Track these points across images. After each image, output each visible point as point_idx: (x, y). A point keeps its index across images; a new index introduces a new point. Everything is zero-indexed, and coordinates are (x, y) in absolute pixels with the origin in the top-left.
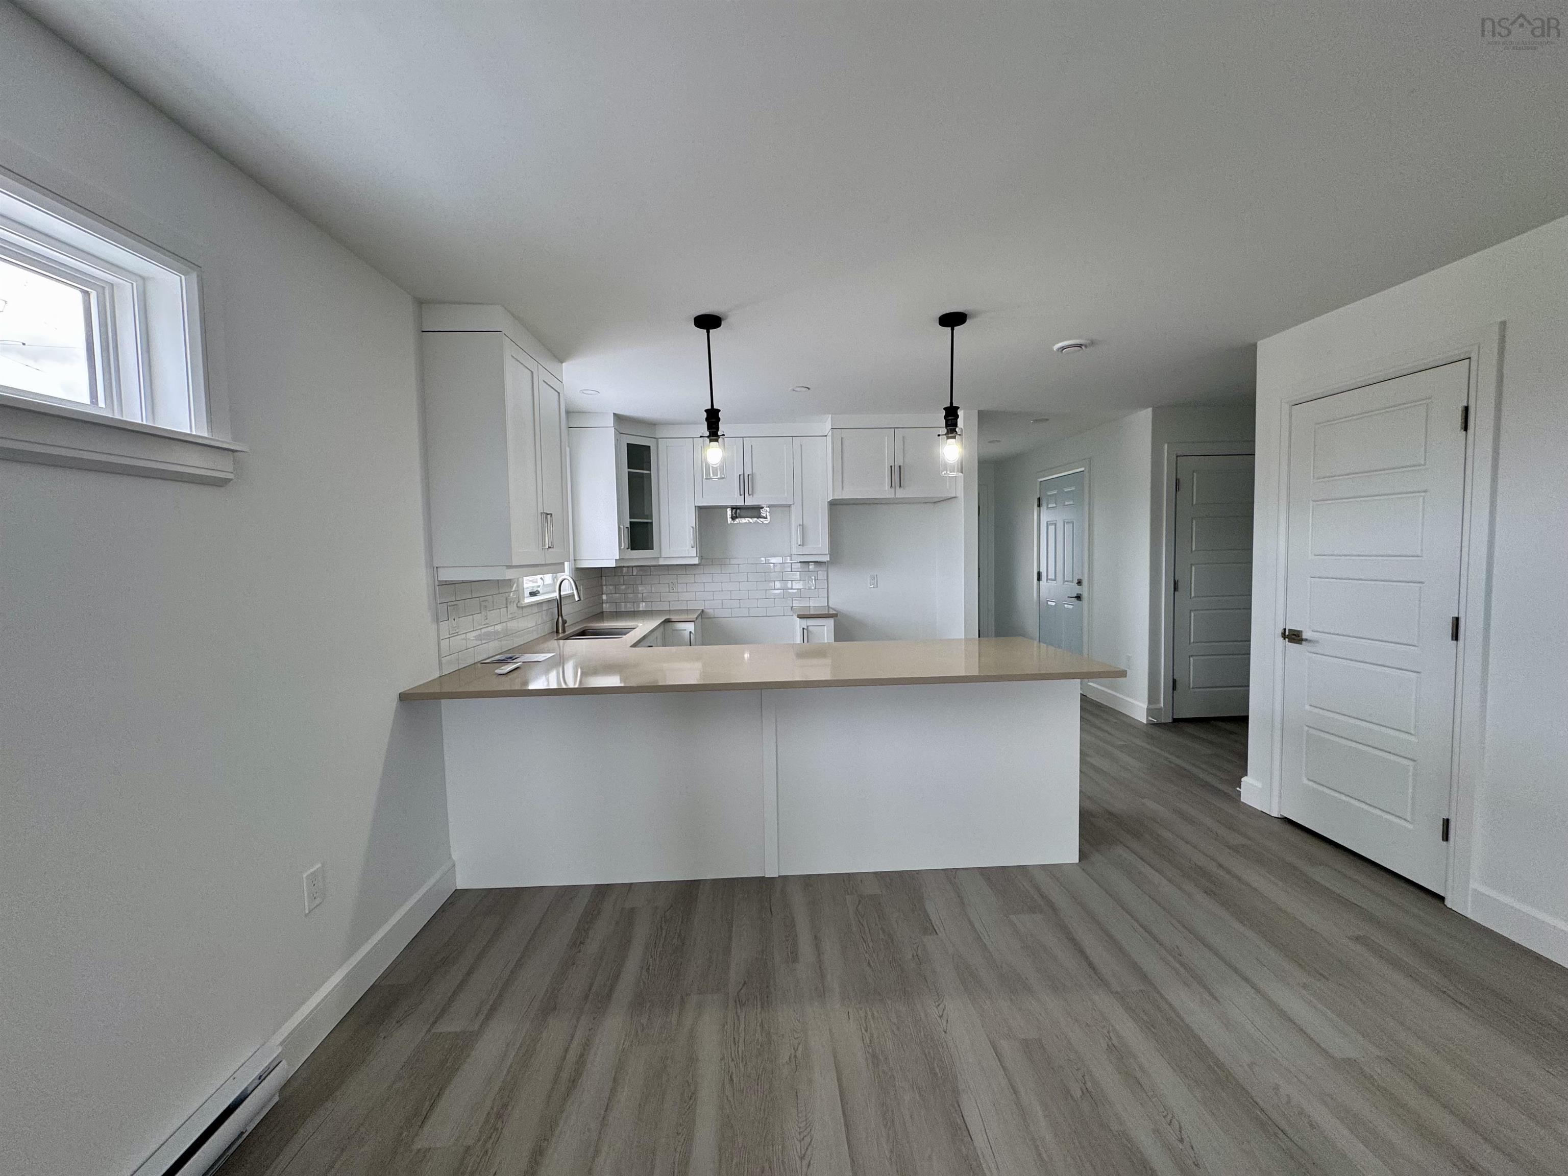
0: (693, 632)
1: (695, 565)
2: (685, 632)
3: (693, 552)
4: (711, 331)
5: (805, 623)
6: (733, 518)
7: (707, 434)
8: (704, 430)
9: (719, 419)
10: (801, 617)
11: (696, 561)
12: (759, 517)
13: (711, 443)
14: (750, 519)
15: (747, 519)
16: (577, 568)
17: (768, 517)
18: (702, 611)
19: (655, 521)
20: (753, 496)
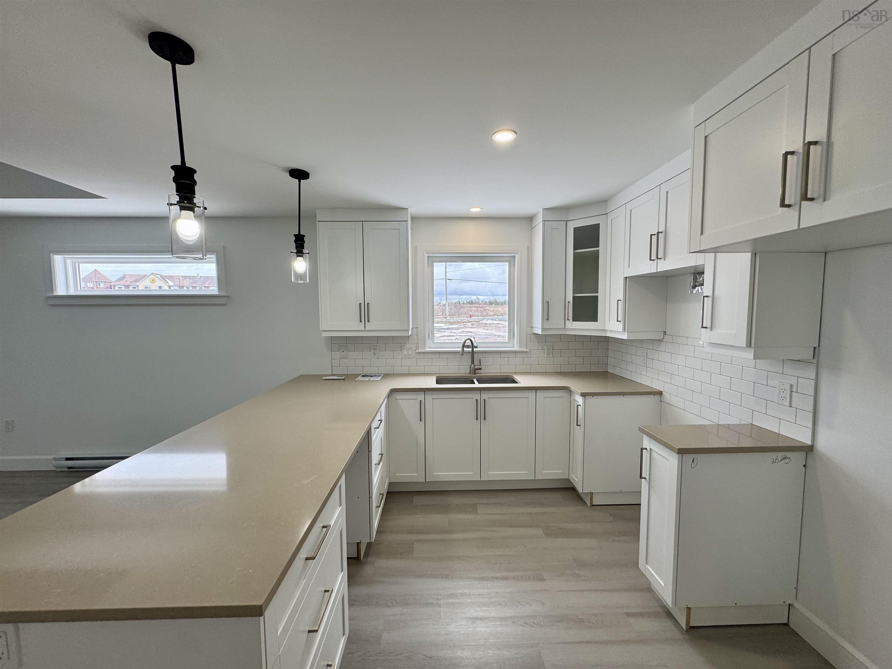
0: (582, 406)
3: (620, 327)
4: (302, 181)
5: (648, 442)
6: (693, 287)
7: (296, 251)
8: (293, 247)
9: (304, 242)
11: (626, 336)
13: (298, 258)
18: (660, 393)
19: (600, 295)
20: (665, 260)
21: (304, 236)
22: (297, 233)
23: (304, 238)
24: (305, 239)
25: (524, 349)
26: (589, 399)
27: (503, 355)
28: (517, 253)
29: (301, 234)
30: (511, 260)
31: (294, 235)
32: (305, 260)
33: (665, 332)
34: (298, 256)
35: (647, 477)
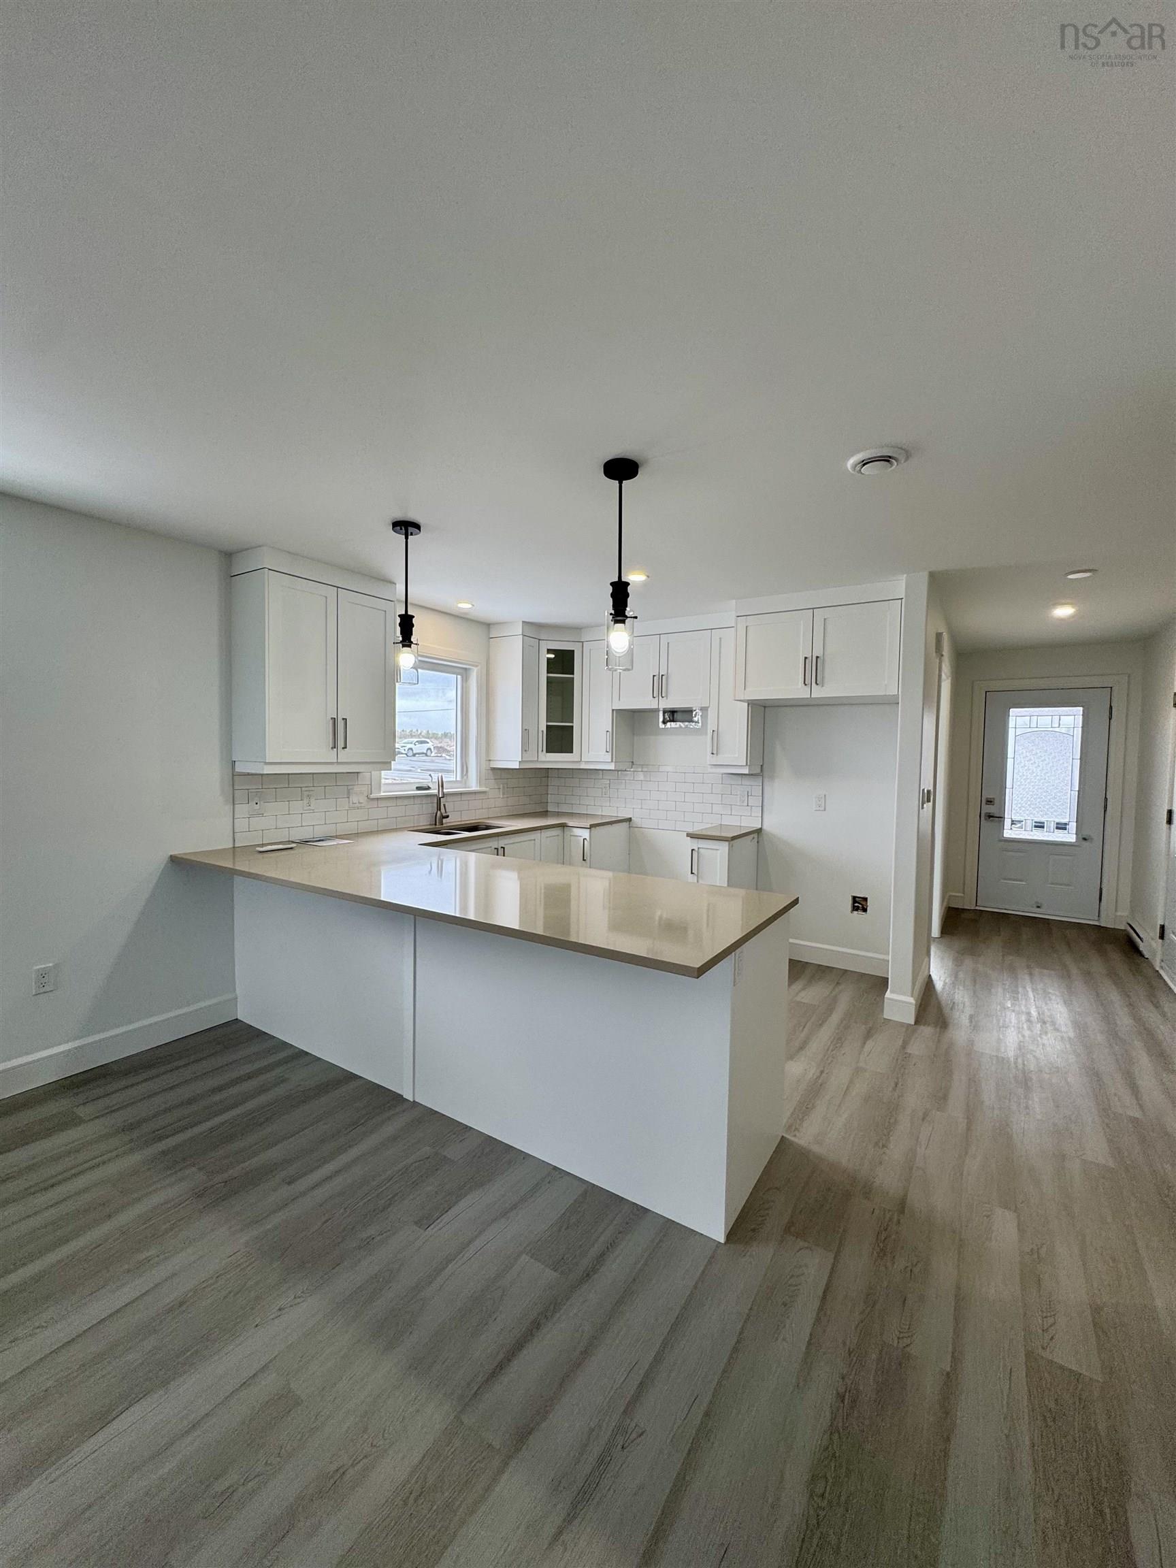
0: (588, 839)
1: (610, 770)
2: (579, 838)
3: (608, 757)
4: (410, 537)
5: (695, 844)
6: (664, 722)
7: (400, 640)
8: (397, 634)
9: (413, 625)
10: (692, 836)
11: (612, 767)
12: (692, 721)
13: (403, 649)
14: (681, 724)
15: (678, 723)
16: (494, 769)
17: (700, 721)
18: (630, 820)
19: (576, 725)
20: (667, 698)
21: (413, 617)
22: (404, 613)
23: (414, 619)
24: (414, 621)
25: (484, 789)
26: (596, 831)
27: (464, 798)
28: (477, 666)
29: (409, 613)
30: (465, 673)
31: (399, 616)
32: (413, 652)
33: (632, 762)
34: (403, 646)
35: (696, 873)
